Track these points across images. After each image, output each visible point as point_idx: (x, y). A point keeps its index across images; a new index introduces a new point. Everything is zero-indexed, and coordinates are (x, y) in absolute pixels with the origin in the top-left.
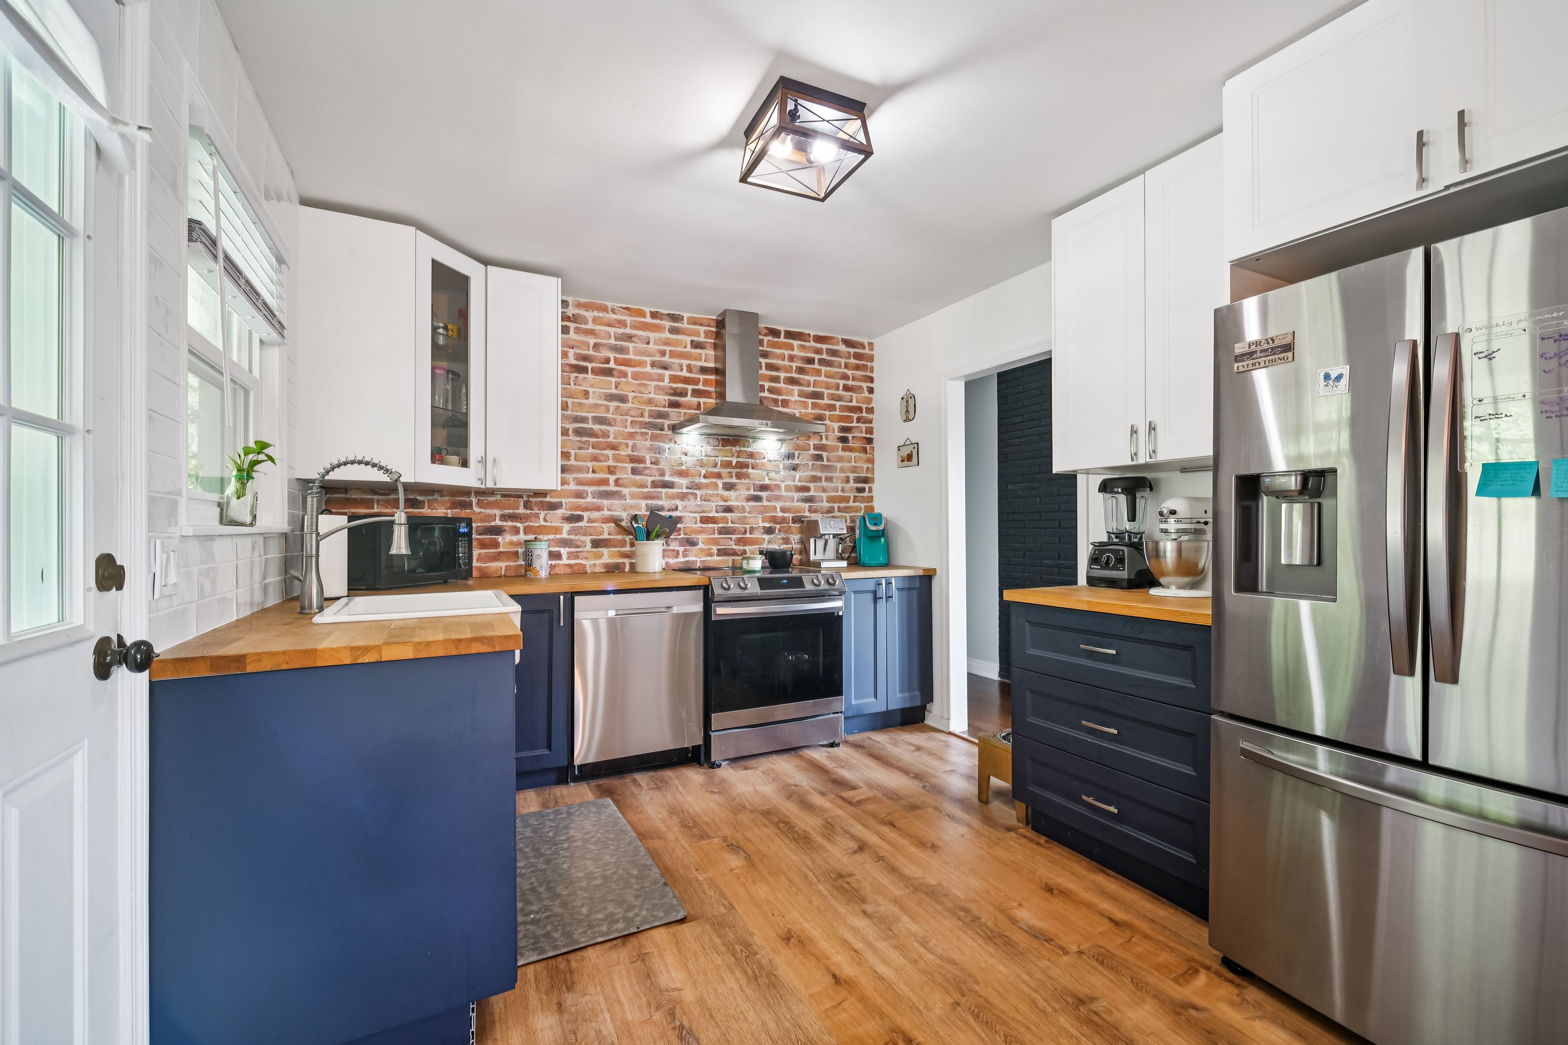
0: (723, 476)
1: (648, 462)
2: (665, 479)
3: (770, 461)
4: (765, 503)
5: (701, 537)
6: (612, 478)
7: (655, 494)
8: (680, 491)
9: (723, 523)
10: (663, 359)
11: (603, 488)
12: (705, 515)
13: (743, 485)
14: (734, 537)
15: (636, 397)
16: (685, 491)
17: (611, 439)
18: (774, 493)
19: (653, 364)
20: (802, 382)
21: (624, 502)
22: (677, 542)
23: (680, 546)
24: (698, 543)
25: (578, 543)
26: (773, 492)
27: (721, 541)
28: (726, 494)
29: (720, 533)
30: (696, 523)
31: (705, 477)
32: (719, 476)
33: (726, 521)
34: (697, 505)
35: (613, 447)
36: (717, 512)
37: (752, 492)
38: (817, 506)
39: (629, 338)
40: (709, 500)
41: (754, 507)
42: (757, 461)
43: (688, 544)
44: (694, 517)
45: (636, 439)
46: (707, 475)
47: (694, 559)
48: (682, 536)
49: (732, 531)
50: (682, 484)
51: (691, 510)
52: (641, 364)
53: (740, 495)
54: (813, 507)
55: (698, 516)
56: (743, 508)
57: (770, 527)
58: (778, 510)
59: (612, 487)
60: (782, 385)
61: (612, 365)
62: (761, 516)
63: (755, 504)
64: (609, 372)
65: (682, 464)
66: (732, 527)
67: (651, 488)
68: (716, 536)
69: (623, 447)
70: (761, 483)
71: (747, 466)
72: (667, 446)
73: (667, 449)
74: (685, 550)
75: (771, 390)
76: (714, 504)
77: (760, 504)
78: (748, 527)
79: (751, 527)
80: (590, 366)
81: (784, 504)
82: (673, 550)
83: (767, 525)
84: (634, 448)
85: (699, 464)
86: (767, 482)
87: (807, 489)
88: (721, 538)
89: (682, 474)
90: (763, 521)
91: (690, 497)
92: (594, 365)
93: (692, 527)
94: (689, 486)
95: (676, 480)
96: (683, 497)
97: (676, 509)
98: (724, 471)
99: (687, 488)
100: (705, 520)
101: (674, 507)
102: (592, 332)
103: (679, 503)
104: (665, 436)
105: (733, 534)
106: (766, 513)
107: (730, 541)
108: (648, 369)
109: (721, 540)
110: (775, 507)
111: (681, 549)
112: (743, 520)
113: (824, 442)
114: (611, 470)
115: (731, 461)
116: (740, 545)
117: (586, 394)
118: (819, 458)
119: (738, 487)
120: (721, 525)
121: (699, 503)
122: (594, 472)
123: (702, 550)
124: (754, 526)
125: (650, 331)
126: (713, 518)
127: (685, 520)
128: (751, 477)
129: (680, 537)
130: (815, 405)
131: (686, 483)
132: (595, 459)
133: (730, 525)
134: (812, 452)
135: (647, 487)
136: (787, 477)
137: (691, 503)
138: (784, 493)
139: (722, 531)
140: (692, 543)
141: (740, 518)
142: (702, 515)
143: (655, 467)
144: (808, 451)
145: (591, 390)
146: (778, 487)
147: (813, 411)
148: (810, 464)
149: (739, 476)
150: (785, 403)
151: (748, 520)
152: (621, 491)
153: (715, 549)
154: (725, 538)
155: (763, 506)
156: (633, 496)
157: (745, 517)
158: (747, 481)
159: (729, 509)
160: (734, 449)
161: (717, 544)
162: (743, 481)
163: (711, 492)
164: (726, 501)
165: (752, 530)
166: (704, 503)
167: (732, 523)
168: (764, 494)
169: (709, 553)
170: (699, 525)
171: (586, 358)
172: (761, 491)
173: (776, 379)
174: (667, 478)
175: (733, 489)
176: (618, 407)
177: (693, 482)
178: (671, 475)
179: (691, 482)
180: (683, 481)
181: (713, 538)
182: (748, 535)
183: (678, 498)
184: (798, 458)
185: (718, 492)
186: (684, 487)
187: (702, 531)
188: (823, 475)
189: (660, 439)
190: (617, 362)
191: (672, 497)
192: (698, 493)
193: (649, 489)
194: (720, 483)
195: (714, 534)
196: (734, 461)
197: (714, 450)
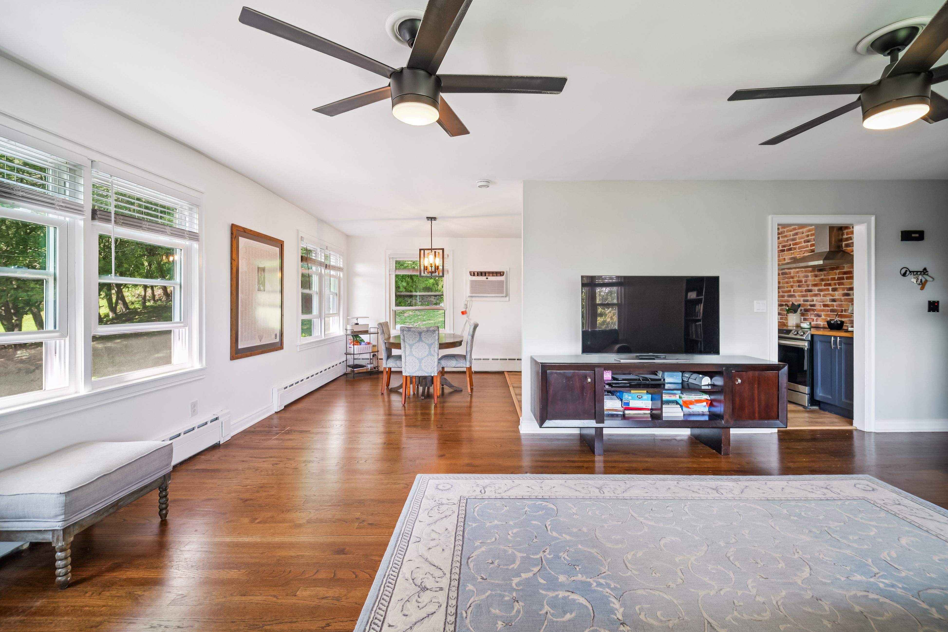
0: (832, 284)
1: (804, 282)
5: (823, 313)
6: (792, 290)
10: (808, 238)
11: (790, 294)
13: (841, 288)
17: (792, 275)
19: (805, 242)
27: (831, 316)
29: (831, 312)
30: (821, 307)
31: (825, 286)
33: (833, 306)
35: (793, 278)
37: (846, 292)
39: (796, 234)
48: (816, 312)
51: (819, 301)
52: (800, 243)
53: (839, 293)
55: (822, 303)
56: (841, 300)
61: (792, 246)
64: (790, 249)
69: (795, 277)
74: (816, 319)
78: (844, 309)
80: (785, 248)
82: (812, 319)
84: (799, 277)
91: (818, 295)
92: (787, 248)
93: (818, 309)
95: (813, 288)
96: (816, 295)
97: (813, 301)
100: (825, 305)
101: (812, 300)
102: (786, 236)
103: (815, 298)
108: (803, 244)
111: (815, 318)
112: (840, 306)
114: (792, 287)
115: (835, 278)
117: (785, 259)
119: (838, 290)
120: (831, 308)
122: (787, 288)
123: (823, 319)
126: (828, 305)
127: (817, 306)
128: (845, 284)
132: (787, 283)
133: (835, 308)
137: (819, 298)
139: (832, 311)
140: (819, 316)
143: (806, 284)
145: (786, 257)
149: (839, 284)
156: (799, 296)
158: (843, 286)
159: (834, 300)
162: (841, 286)
164: (833, 297)
170: (822, 308)
171: (784, 246)
175: (836, 291)
180: (816, 288)
182: (844, 313)
187: (823, 311)
190: (794, 244)
191: (811, 296)
192: (822, 293)
193: (804, 293)
194: (830, 288)
195: (828, 312)
196: (836, 277)
197: (828, 273)
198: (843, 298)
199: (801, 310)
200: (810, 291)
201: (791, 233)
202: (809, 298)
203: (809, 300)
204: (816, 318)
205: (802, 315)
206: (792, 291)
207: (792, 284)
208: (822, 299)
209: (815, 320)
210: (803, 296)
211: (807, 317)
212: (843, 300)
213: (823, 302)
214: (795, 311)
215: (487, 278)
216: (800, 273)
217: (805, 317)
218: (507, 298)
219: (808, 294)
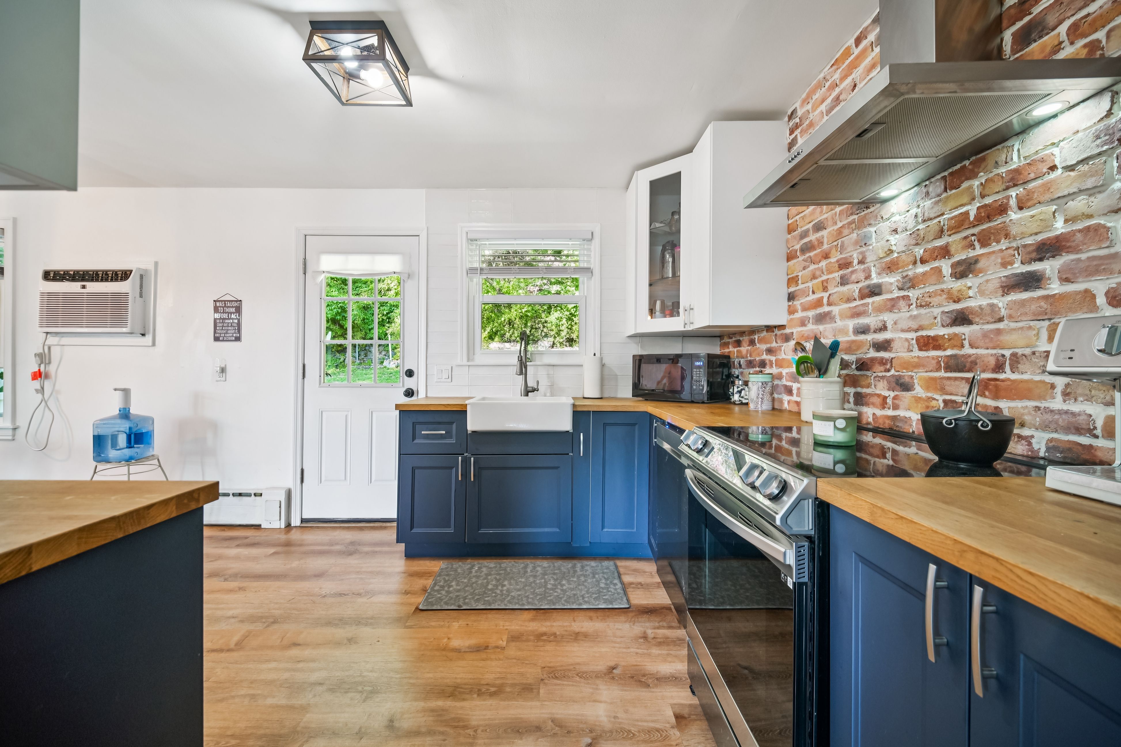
0: (952, 249)
1: (856, 262)
2: (873, 282)
3: (1070, 168)
4: (1055, 288)
5: (919, 376)
6: (826, 296)
7: (862, 309)
8: (889, 296)
9: (953, 347)
11: (820, 311)
12: (924, 333)
13: (993, 257)
16: (896, 294)
17: (825, 246)
18: (1083, 256)
21: (834, 325)
22: (885, 382)
23: (889, 390)
24: (913, 386)
26: (1078, 251)
27: (950, 386)
28: (957, 285)
29: (948, 368)
30: (911, 350)
31: (923, 261)
32: (945, 252)
33: (957, 341)
34: (911, 316)
35: (827, 256)
36: (943, 326)
37: (1018, 268)
40: (928, 305)
41: (1023, 303)
42: (1031, 186)
43: (898, 388)
44: (907, 340)
45: (844, 235)
46: (924, 258)
48: (892, 372)
49: (968, 365)
50: (891, 284)
51: (904, 328)
53: (987, 281)
55: (913, 335)
56: (993, 311)
59: (825, 308)
63: (1025, 295)
65: (891, 251)
66: (970, 356)
67: (859, 300)
68: (942, 373)
69: (833, 251)
70: (1040, 238)
71: (1002, 209)
72: (872, 229)
73: (874, 234)
74: (895, 398)
76: (937, 311)
78: (1007, 353)
79: (1014, 355)
82: (879, 395)
84: (841, 248)
85: (914, 242)
86: (1060, 227)
88: (949, 378)
89: (890, 268)
91: (902, 303)
93: (903, 358)
94: (900, 285)
96: (892, 305)
97: (884, 328)
98: (953, 240)
99: (900, 289)
101: (880, 325)
102: (811, 125)
103: (888, 318)
104: (871, 215)
109: (948, 383)
110: (1089, 295)
112: (992, 339)
114: (825, 286)
115: (967, 213)
116: (985, 397)
120: (949, 352)
121: (915, 313)
122: (813, 292)
123: (918, 399)
124: (1020, 351)
125: (856, 68)
126: (935, 338)
127: (895, 345)
128: (1014, 231)
129: (888, 374)
131: (898, 281)
132: (814, 277)
133: (967, 350)
135: (855, 300)
137: (903, 315)
139: (954, 364)
140: (906, 387)
141: (985, 335)
143: (862, 267)
149: (984, 240)
151: (1006, 338)
152: (832, 311)
153: (939, 399)
154: (956, 379)
155: (1046, 297)
156: (843, 316)
157: (999, 332)
158: (1004, 244)
159: (961, 318)
160: (976, 183)
161: (943, 391)
162: (995, 247)
163: (931, 289)
164: (957, 301)
165: (1016, 360)
166: (923, 311)
167: (972, 346)
168: (1049, 266)
169: (927, 407)
170: (917, 353)
172: (1041, 259)
174: (875, 279)
175: (971, 272)
177: (907, 276)
178: (879, 274)
179: (903, 278)
180: (892, 280)
181: (934, 379)
182: (1008, 375)
183: (887, 310)
185: (944, 286)
186: (894, 287)
187: (917, 365)
189: (866, 223)
191: (879, 310)
192: (913, 294)
194: (946, 266)
195: (938, 369)
196: (972, 210)
197: (937, 203)
198: (1002, 302)
199: (845, 365)
200: (874, 291)
201: (823, 107)
202: (871, 321)
203: (872, 327)
204: (892, 394)
205: (850, 381)
206: (825, 301)
207: (824, 277)
208: (914, 318)
209: (889, 401)
210: (856, 314)
211: (864, 390)
212: (1003, 312)
213: (920, 328)
214: (822, 370)
215: (84, 287)
216: (846, 232)
217: (859, 390)
218: (148, 339)
219: (866, 305)
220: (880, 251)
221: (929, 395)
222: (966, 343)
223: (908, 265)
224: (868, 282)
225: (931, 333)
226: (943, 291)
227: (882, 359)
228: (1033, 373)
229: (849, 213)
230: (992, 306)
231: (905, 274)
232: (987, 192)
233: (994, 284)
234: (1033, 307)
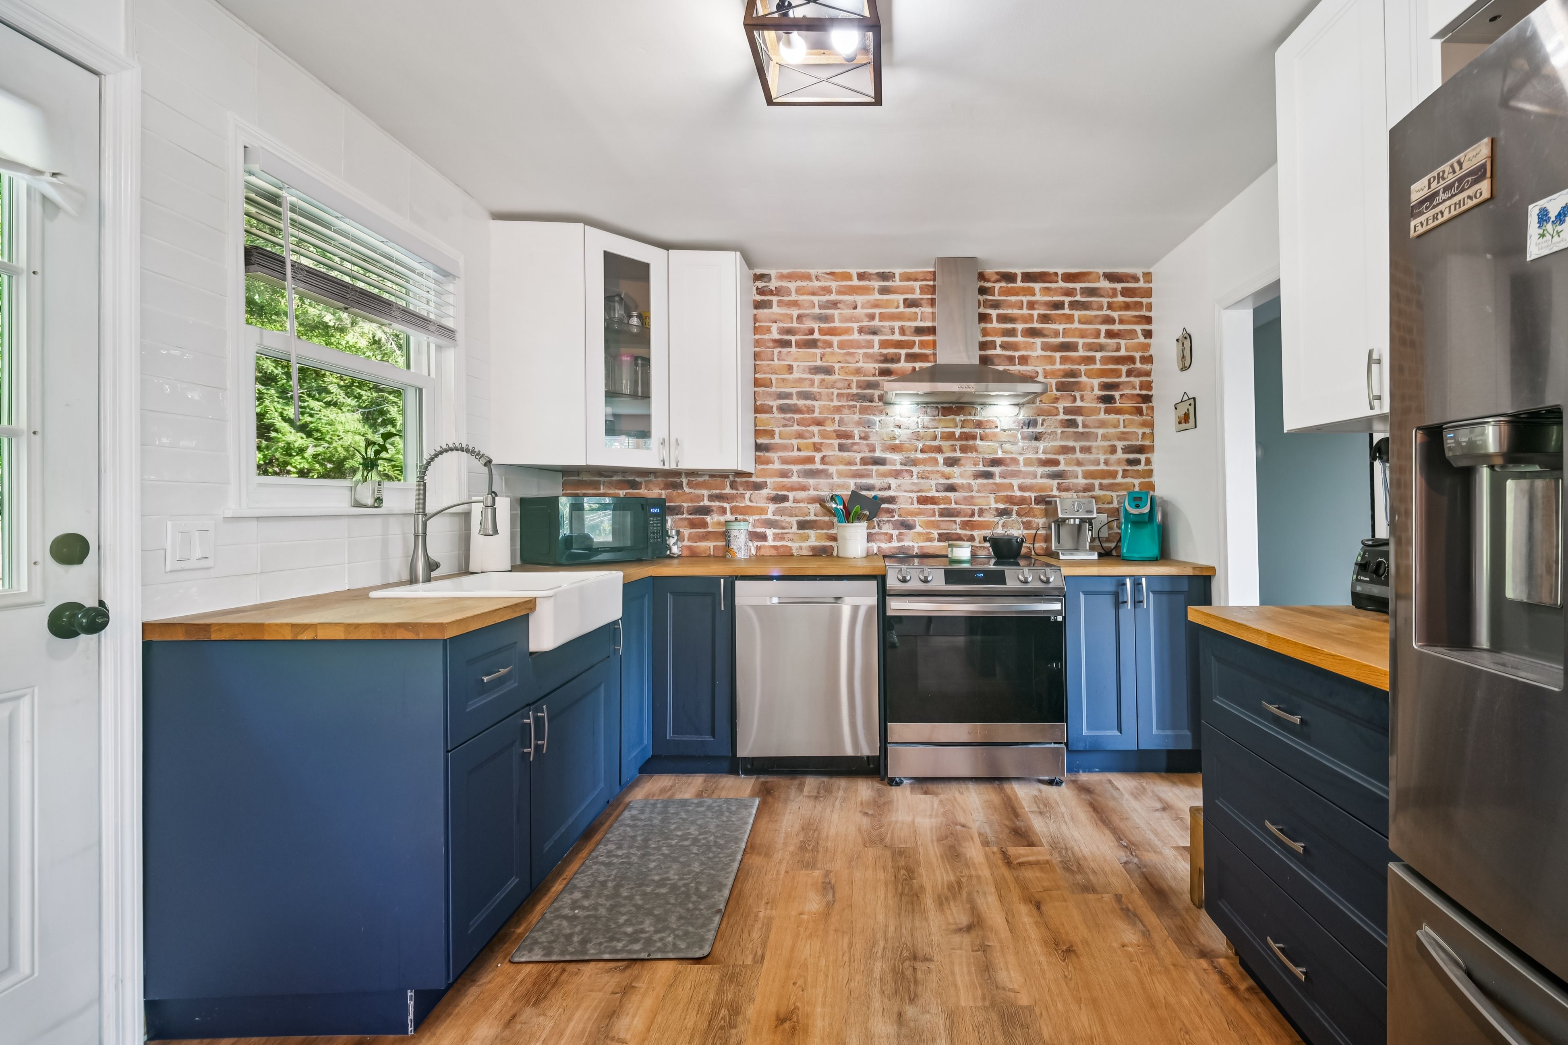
0: (944, 449)
1: (857, 437)
2: (876, 455)
3: (1004, 430)
4: (998, 480)
5: (918, 520)
6: (818, 456)
7: (865, 472)
8: (893, 468)
9: (945, 504)
10: (872, 323)
11: (808, 467)
12: (923, 494)
13: (969, 460)
14: (958, 520)
15: (842, 367)
16: (899, 467)
17: (816, 415)
18: (1009, 469)
19: (861, 331)
20: (1046, 332)
21: (830, 481)
22: (891, 525)
23: (891, 529)
24: (915, 526)
25: (784, 524)
26: (1009, 466)
27: (943, 525)
28: (948, 470)
29: (941, 515)
30: (912, 503)
31: (922, 451)
32: (939, 450)
33: (948, 500)
34: (913, 483)
35: (819, 423)
36: (937, 491)
37: (981, 468)
38: (1069, 483)
39: (835, 305)
40: (927, 478)
41: (984, 485)
42: (987, 431)
43: (902, 528)
44: (910, 497)
45: (843, 413)
46: (924, 450)
47: (911, 544)
48: (896, 518)
49: (956, 513)
50: (896, 460)
51: (907, 489)
52: (847, 331)
53: (965, 471)
54: (1064, 485)
55: (914, 495)
56: (970, 486)
57: (1005, 509)
58: (1016, 488)
59: (818, 466)
60: (1019, 339)
61: (816, 335)
62: (993, 495)
63: (985, 481)
64: (813, 344)
65: (895, 438)
66: (956, 509)
67: (861, 465)
68: (937, 518)
69: (829, 422)
70: (992, 456)
71: (974, 438)
72: (877, 419)
73: (878, 422)
74: (900, 534)
75: (1004, 346)
76: (933, 483)
77: (991, 481)
78: (976, 508)
79: (981, 509)
80: (793, 339)
81: (1023, 481)
82: (886, 534)
83: (1001, 506)
84: (841, 422)
85: (915, 438)
86: (1000, 455)
87: (1056, 463)
88: (942, 521)
89: (894, 449)
90: (996, 502)
91: (905, 474)
92: (797, 337)
93: (907, 508)
94: (903, 462)
95: (888, 455)
96: (897, 474)
97: (889, 488)
98: (946, 444)
99: (902, 464)
100: (923, 500)
101: (886, 486)
102: (795, 304)
103: (893, 482)
104: (875, 408)
105: (957, 516)
106: (999, 491)
107: (954, 524)
108: (856, 336)
109: (942, 523)
110: (1011, 485)
111: (895, 533)
112: (969, 500)
113: (1079, 403)
114: (817, 448)
115: (954, 433)
116: (966, 530)
117: (790, 368)
118: (1072, 423)
119: (962, 462)
120: (942, 506)
121: (916, 481)
122: (799, 450)
123: (919, 534)
124: (984, 507)
125: (857, 294)
126: (933, 498)
127: (899, 500)
128: (980, 450)
129: (893, 519)
130: (1064, 360)
131: (900, 459)
132: (800, 436)
133: (953, 506)
134: (1062, 416)
135: (856, 464)
136: (1027, 448)
137: (906, 481)
138: (1023, 469)
139: (944, 513)
140: (909, 526)
141: (965, 498)
142: (919, 494)
143: (865, 442)
144: (1056, 415)
145: (795, 364)
146: (1015, 461)
147: (1062, 367)
148: (1059, 431)
149: (964, 450)
150: (1024, 360)
151: (977, 501)
152: (828, 469)
153: (935, 533)
154: (947, 521)
155: (995, 484)
156: (840, 474)
157: (972, 497)
158: (974, 455)
159: (951, 488)
160: (958, 418)
161: (938, 528)
162: (969, 455)
163: (930, 469)
164: (948, 478)
165: (981, 512)
166: (921, 480)
167: (956, 503)
168: (996, 470)
169: (928, 538)
170: (916, 506)
171: (789, 331)
172: (992, 466)
173: (1012, 333)
174: (878, 454)
175: (956, 464)
176: (823, 380)
177: (909, 457)
178: (883, 451)
179: (906, 458)
180: (897, 457)
181: (933, 521)
182: (976, 518)
183: (891, 476)
184: (1042, 425)
185: (938, 469)
186: (898, 463)
187: (919, 513)
188: (1078, 445)
189: (869, 412)
190: (822, 332)
191: (884, 475)
192: (915, 470)
193: (858, 467)
194: (940, 458)
195: (934, 516)
196: (958, 432)
197: (932, 420)
198: (974, 483)
202: (874, 481)
203: (877, 487)
206: (819, 460)
207: (817, 440)
209: (894, 537)
212: (975, 488)
213: (920, 491)
216: (846, 411)
219: (870, 470)
220: (885, 436)
221: (928, 531)
222: (953, 502)
223: (911, 451)
224: (871, 454)
225: (930, 494)
226: (938, 471)
227: (888, 509)
228: (990, 518)
229: (849, 399)
230: (969, 484)
231: (907, 456)
232: (965, 426)
233: (970, 473)
234: (990, 487)
